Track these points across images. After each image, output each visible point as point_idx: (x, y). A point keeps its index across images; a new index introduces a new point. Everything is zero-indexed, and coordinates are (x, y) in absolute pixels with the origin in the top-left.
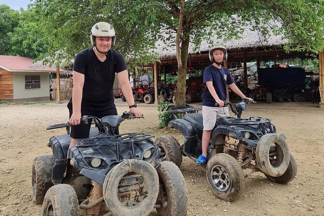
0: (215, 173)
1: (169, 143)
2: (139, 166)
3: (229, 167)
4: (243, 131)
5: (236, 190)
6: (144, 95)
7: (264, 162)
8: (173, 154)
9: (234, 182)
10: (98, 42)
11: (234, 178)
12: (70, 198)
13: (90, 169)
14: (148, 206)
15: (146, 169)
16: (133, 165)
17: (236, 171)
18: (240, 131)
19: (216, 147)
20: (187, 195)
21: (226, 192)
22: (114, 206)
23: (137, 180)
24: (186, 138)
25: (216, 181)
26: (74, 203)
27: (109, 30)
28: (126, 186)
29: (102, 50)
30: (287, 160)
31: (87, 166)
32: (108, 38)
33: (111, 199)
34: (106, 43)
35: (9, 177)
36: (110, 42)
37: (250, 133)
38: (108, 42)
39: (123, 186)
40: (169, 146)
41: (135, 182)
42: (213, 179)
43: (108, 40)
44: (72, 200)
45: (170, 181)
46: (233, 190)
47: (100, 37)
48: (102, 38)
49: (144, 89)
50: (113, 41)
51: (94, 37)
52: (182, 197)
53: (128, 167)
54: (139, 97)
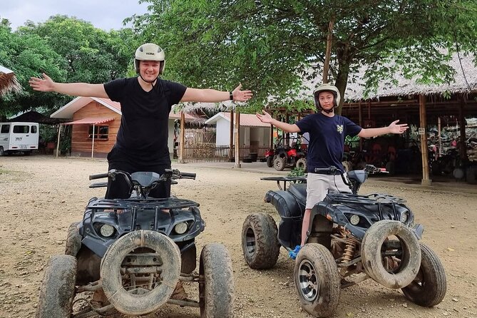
0: (304, 273)
1: (260, 224)
2: (155, 240)
3: (318, 264)
4: (349, 212)
5: (325, 301)
6: (297, 158)
7: (369, 262)
8: (264, 241)
9: (322, 287)
10: (142, 67)
11: (323, 282)
12: (64, 272)
13: (97, 239)
14: (159, 297)
15: (164, 245)
16: (145, 237)
17: (326, 271)
18: (344, 212)
19: (318, 235)
20: (230, 294)
21: (313, 302)
22: (110, 289)
23: (155, 260)
24: (282, 218)
25: (305, 285)
26: (68, 279)
27: (156, 52)
28: (139, 266)
29: (147, 78)
30: (414, 265)
31: (93, 233)
32: (154, 63)
33: (107, 279)
34: (151, 68)
35: (56, 249)
36: (157, 68)
37: (360, 216)
38: (154, 68)
39: (134, 266)
40: (259, 229)
41: (151, 262)
42: (301, 281)
43: (154, 66)
44: (65, 275)
45: (210, 270)
46: (321, 300)
47: (145, 61)
48: (147, 63)
49: (298, 150)
50: (161, 66)
51: (138, 62)
52: (222, 295)
53: (139, 240)
54: (289, 161)
